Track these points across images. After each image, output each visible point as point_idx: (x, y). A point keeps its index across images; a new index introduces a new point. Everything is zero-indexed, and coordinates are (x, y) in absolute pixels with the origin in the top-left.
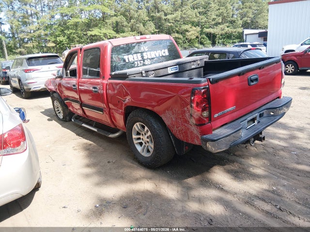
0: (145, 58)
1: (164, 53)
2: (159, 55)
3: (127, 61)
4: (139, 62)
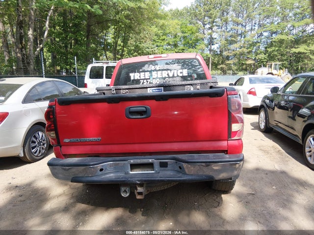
0: (153, 77)
1: (181, 73)
2: (173, 75)
3: (132, 78)
4: (145, 81)
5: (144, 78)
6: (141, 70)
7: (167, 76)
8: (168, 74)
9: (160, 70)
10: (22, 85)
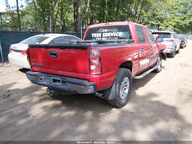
0: (103, 36)
1: (118, 34)
2: (113, 35)
3: (93, 37)
4: (99, 38)
5: (98, 36)
6: (97, 32)
7: (110, 36)
8: (111, 35)
9: (107, 32)
10: (49, 37)
